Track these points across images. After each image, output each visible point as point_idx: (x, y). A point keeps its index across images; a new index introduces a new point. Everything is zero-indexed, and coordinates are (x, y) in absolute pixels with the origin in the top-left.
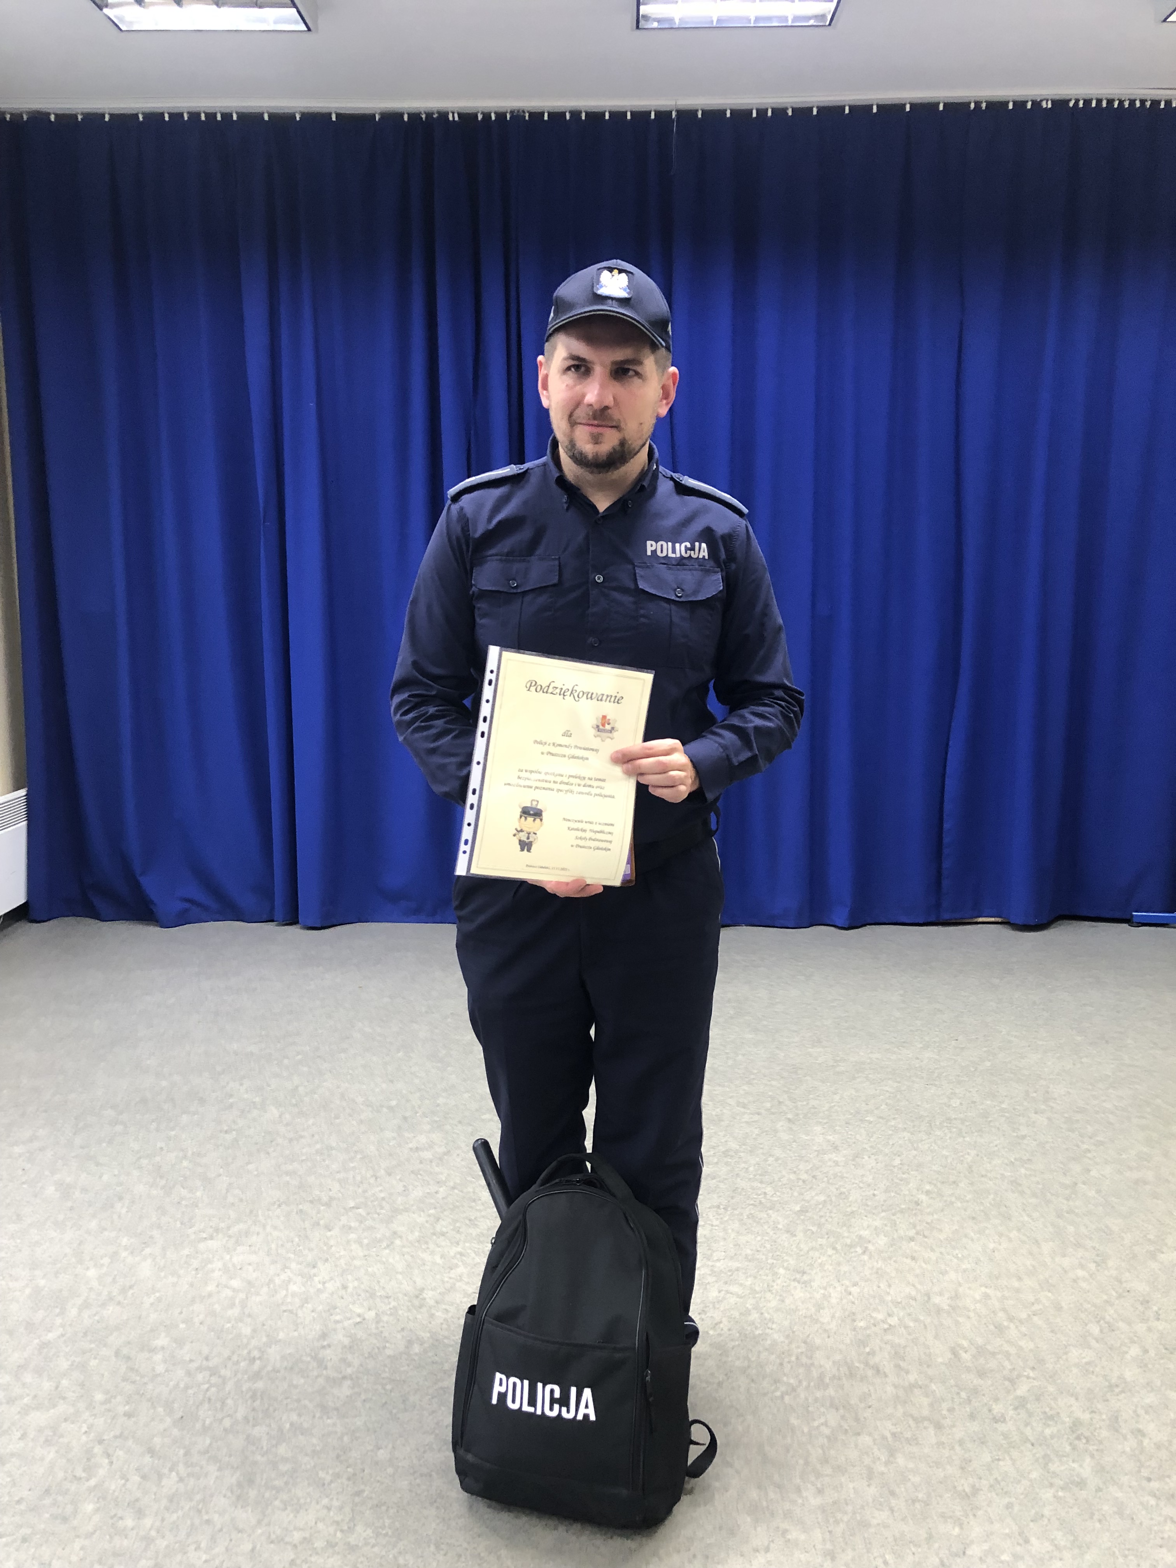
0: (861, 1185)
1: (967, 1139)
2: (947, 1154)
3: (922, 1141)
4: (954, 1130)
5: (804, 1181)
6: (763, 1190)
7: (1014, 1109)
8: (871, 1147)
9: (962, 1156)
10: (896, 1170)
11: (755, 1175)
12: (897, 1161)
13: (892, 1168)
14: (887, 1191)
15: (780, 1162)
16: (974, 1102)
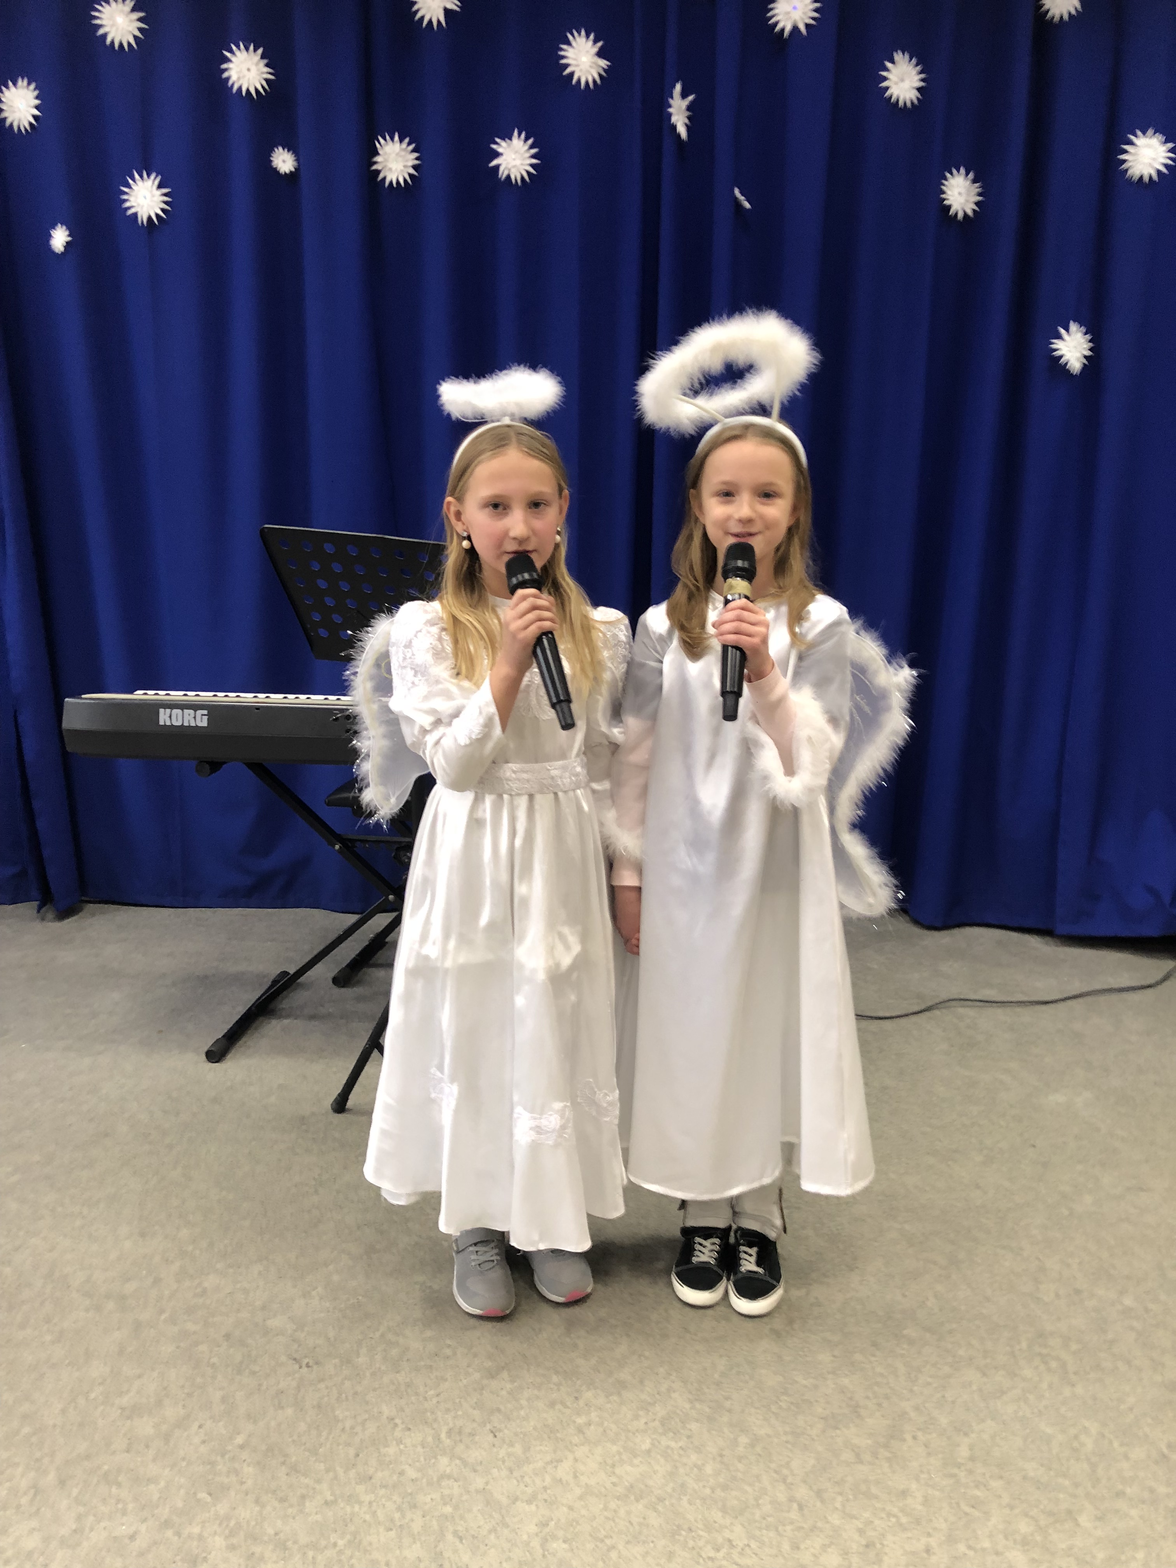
0: (904, 1520)
1: (1079, 1390)
2: (1049, 1430)
3: (1003, 1393)
4: (1054, 1364)
5: (801, 1507)
6: (727, 1534)
7: (1147, 1310)
8: (917, 1408)
9: (1076, 1437)
10: (962, 1474)
11: (713, 1490)
12: (963, 1452)
13: (955, 1471)
14: (951, 1540)
15: (758, 1449)
16: (1078, 1292)
